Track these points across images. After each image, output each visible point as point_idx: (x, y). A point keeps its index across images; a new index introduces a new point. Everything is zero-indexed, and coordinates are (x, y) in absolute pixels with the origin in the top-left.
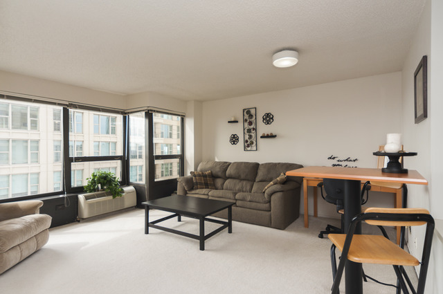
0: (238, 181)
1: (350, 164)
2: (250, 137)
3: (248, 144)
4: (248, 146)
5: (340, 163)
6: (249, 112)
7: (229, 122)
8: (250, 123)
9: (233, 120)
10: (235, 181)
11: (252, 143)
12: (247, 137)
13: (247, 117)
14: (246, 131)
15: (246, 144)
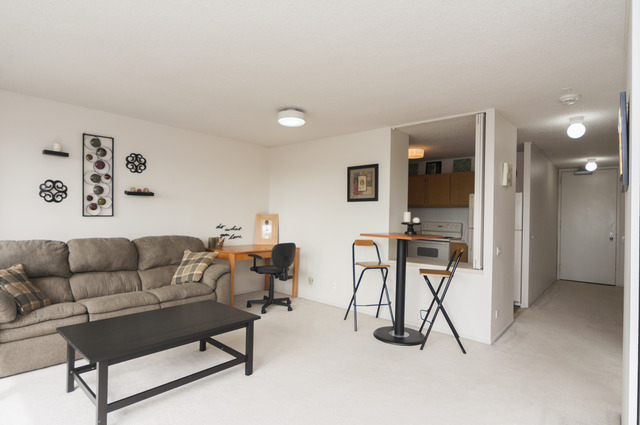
0: (106, 275)
1: (236, 233)
2: (100, 190)
3: (93, 204)
4: (94, 207)
5: (227, 232)
6: (96, 142)
7: (47, 152)
8: (100, 165)
9: (56, 148)
10: (99, 276)
11: (103, 202)
12: (90, 189)
13: (91, 150)
14: (88, 178)
15: (87, 203)
